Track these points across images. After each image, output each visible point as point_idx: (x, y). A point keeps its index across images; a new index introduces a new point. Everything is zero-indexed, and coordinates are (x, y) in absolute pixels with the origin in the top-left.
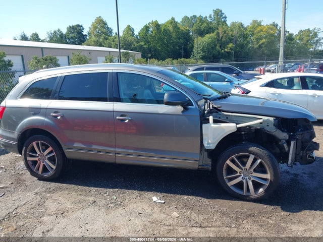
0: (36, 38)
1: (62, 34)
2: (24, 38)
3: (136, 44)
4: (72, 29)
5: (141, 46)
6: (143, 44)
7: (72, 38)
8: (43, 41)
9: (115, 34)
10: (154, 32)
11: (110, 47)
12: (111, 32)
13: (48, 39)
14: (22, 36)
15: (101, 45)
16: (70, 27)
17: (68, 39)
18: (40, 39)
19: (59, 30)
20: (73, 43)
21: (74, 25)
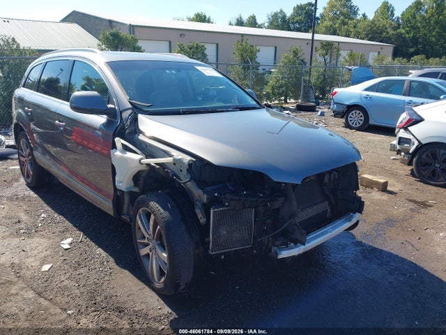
0: (253, 23)
1: (285, 16)
2: (240, 23)
3: (391, 32)
4: (299, 9)
5: (400, 35)
6: (403, 31)
7: (297, 22)
8: (260, 27)
9: (361, 15)
10: (429, 12)
11: (348, 36)
12: (355, 13)
13: (266, 25)
14: (238, 20)
15: (334, 33)
16: (298, 6)
17: (293, 23)
18: (256, 24)
19: (281, 11)
20: (298, 30)
21: (303, 4)
